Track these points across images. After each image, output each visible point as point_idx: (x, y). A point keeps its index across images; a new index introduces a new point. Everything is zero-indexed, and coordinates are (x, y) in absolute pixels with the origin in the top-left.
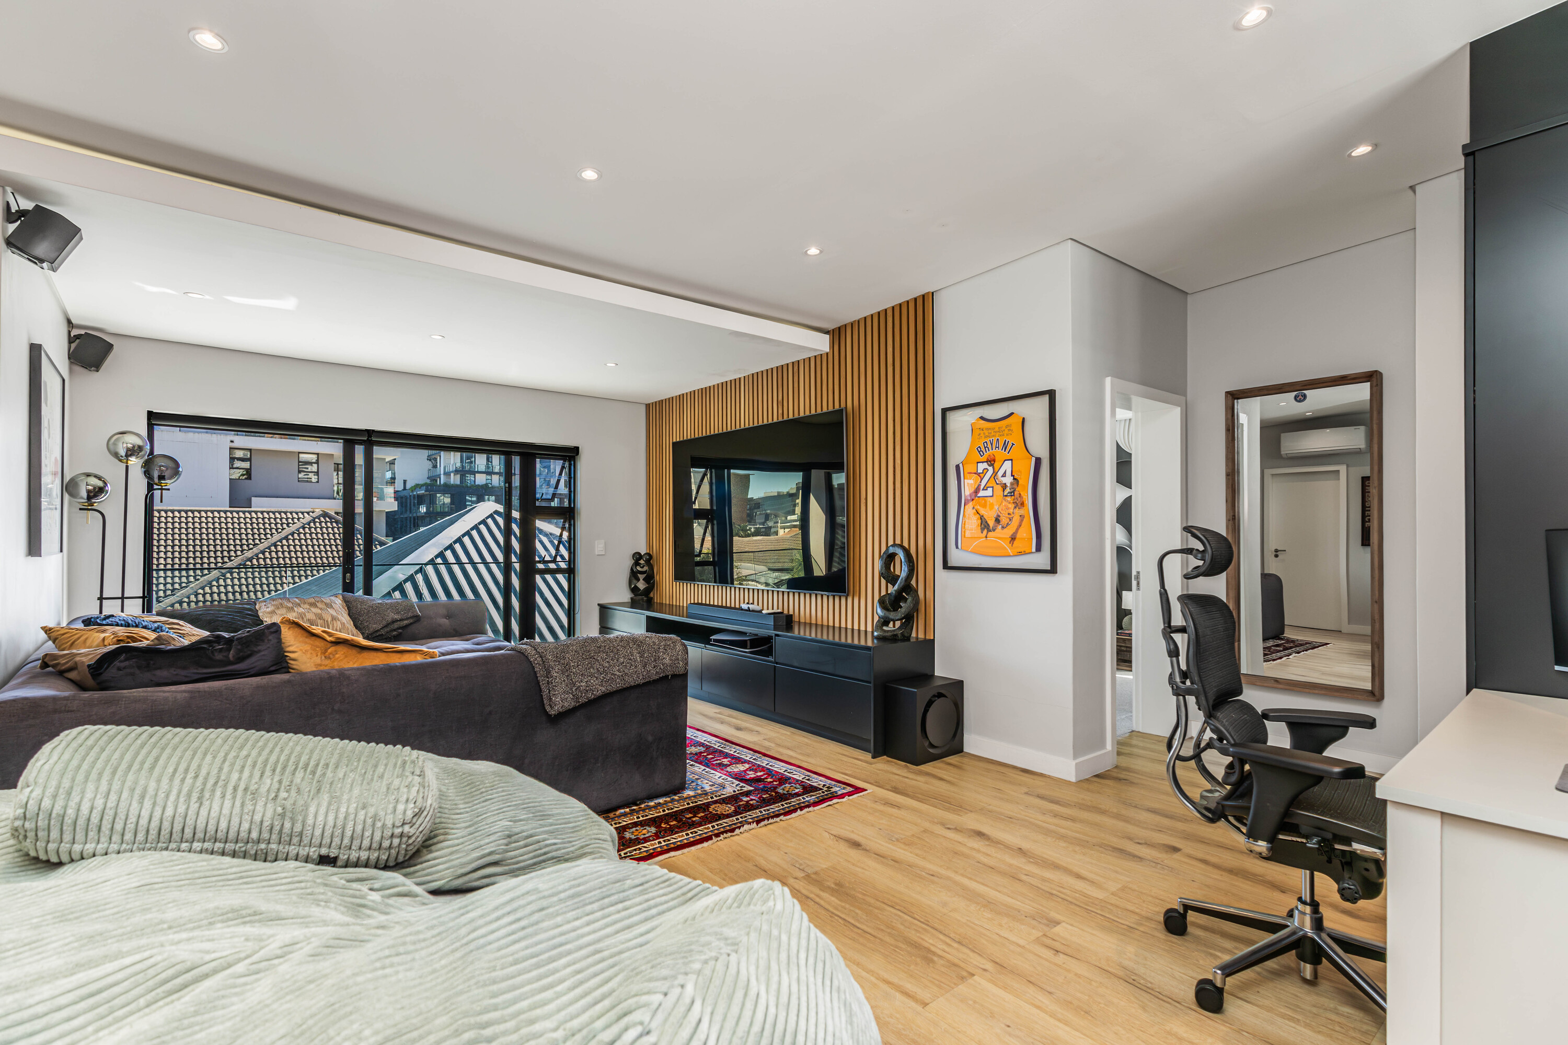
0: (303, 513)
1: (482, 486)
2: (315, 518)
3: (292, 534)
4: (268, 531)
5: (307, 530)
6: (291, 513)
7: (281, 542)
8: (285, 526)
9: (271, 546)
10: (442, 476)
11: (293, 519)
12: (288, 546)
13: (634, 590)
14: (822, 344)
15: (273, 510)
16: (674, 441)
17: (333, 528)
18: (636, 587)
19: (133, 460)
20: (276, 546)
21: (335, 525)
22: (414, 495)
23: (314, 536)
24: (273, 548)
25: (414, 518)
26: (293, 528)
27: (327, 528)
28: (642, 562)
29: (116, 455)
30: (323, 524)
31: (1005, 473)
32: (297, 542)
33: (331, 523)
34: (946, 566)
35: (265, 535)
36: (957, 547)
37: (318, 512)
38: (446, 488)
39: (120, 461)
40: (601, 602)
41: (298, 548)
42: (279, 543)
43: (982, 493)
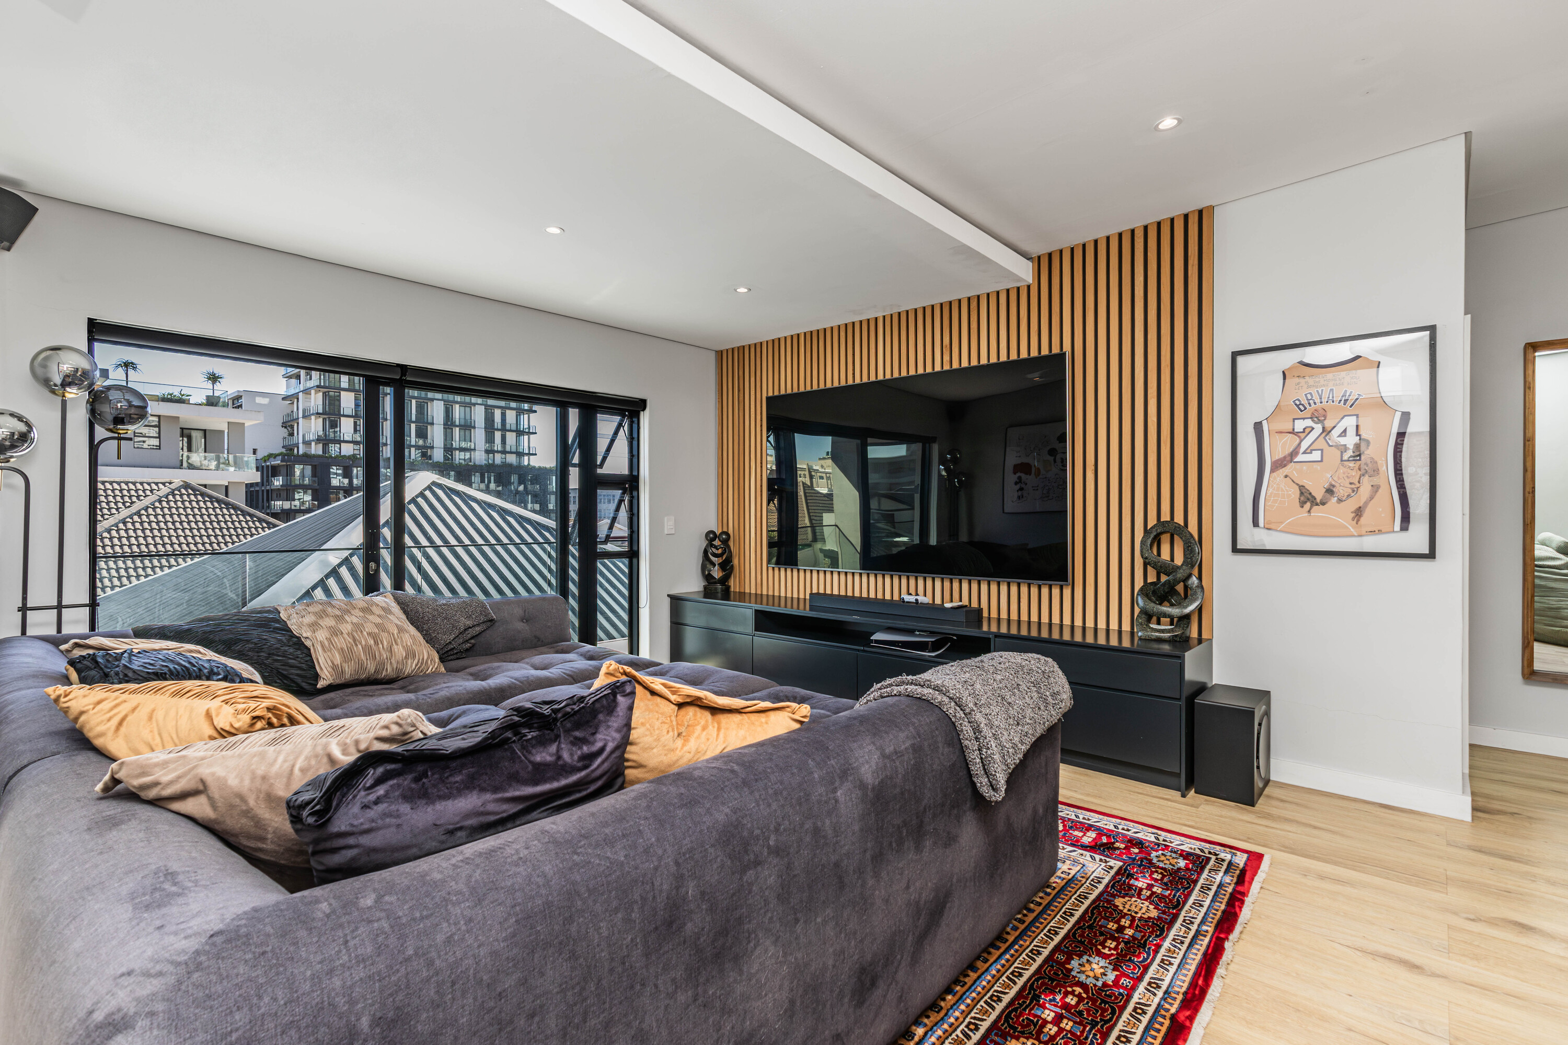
0: (156, 484)
1: (349, 457)
2: (173, 490)
3: (146, 509)
4: (112, 505)
5: (164, 504)
6: (142, 484)
7: (132, 518)
8: (134, 499)
9: (119, 522)
10: (301, 446)
11: (144, 491)
12: (142, 523)
13: (708, 577)
14: (1024, 272)
15: (117, 480)
16: (770, 394)
17: (198, 502)
18: (710, 575)
19: (72, 393)
20: (125, 523)
21: (200, 498)
22: (268, 466)
23: (174, 511)
24: (121, 526)
25: (268, 491)
26: (146, 502)
27: (190, 502)
28: (717, 542)
29: (46, 382)
30: (185, 497)
31: (1345, 431)
32: (152, 518)
33: (195, 495)
34: (1235, 550)
35: (109, 509)
36: (1256, 523)
37: (177, 483)
38: (306, 459)
39: (53, 392)
40: (673, 592)
41: (154, 525)
42: (128, 520)
43: (1300, 457)
